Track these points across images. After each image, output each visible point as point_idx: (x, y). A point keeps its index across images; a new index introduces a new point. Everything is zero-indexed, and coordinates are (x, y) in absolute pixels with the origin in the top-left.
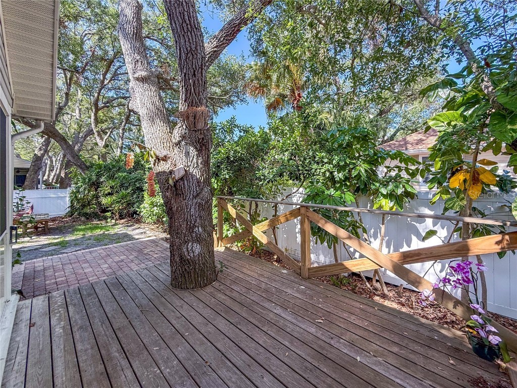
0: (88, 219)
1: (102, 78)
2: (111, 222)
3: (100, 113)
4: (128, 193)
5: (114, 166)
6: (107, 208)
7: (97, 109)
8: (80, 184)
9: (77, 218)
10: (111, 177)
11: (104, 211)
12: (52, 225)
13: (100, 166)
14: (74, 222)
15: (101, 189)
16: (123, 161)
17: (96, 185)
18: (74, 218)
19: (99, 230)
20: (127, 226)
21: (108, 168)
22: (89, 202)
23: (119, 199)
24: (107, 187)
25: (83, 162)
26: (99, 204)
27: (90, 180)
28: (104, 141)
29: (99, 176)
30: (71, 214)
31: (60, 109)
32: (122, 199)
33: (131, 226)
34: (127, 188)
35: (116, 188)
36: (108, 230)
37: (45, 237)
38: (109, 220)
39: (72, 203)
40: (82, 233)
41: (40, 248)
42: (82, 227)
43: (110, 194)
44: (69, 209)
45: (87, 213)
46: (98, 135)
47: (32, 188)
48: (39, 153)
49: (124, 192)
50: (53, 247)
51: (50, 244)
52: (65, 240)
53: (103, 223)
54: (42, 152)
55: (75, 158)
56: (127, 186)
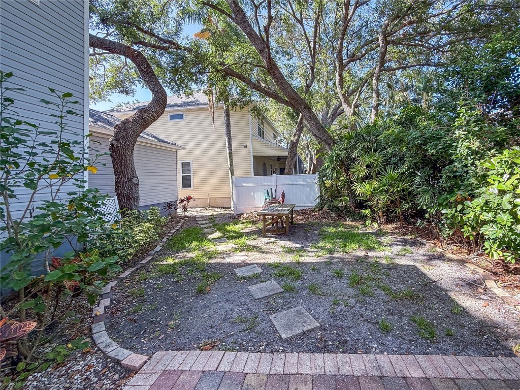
0: (340, 215)
2: (372, 227)
4: (403, 174)
6: (365, 201)
7: (342, 68)
8: (326, 164)
9: (327, 213)
10: (368, 150)
11: (361, 205)
12: (301, 220)
13: (349, 137)
14: (323, 218)
17: (346, 164)
18: (324, 212)
19: (357, 246)
20: (404, 242)
23: (384, 185)
24: (362, 166)
25: (329, 135)
26: (352, 194)
27: (338, 157)
28: (353, 107)
30: (320, 207)
32: (390, 185)
34: (397, 166)
35: (376, 167)
36: (373, 249)
37: (283, 243)
38: (368, 222)
39: (321, 193)
40: (329, 246)
41: (257, 276)
42: (331, 230)
43: (367, 178)
44: (318, 201)
45: (338, 208)
46: (345, 102)
47: (291, 174)
48: (293, 139)
49: (392, 173)
50: (273, 285)
51: (276, 267)
52: (302, 259)
53: (360, 227)
54: (296, 138)
55: (321, 131)
56: (395, 164)
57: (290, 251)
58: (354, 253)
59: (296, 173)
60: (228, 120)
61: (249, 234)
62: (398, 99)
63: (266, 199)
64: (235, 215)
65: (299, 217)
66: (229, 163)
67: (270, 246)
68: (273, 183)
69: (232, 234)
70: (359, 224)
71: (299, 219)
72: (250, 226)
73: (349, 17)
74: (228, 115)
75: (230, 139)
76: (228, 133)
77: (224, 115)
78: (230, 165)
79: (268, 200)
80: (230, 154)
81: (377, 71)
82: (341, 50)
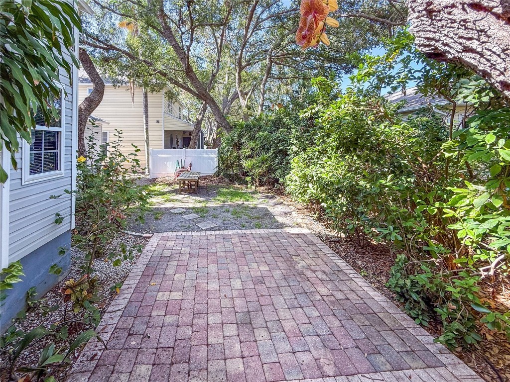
0: (231, 181)
1: (245, 33)
2: (251, 188)
3: (243, 73)
4: (269, 157)
5: (254, 126)
6: (248, 172)
7: (241, 70)
8: (224, 145)
9: (222, 179)
10: (252, 138)
11: (245, 174)
12: (204, 183)
13: (241, 126)
14: (220, 182)
15: (242, 151)
16: (264, 119)
17: (238, 146)
18: (220, 178)
19: (239, 199)
20: (267, 197)
21: (249, 128)
22: (232, 164)
23: (259, 163)
24: (247, 148)
25: (227, 122)
26: (240, 166)
27: (232, 140)
28: (247, 100)
29: (241, 136)
30: (217, 174)
31: (214, 76)
32: (263, 163)
33: (271, 198)
34: (268, 151)
35: (256, 150)
36: (248, 200)
37: (194, 198)
38: (249, 186)
39: (219, 164)
40: (222, 199)
41: (184, 212)
42: (225, 190)
43: (250, 157)
44: (217, 169)
45: (230, 175)
46: (241, 95)
47: (194, 148)
48: (199, 118)
49: (264, 155)
50: (194, 215)
51: (193, 209)
52: (207, 205)
53: (244, 188)
54: (201, 117)
55: (222, 118)
56: (267, 149)
57: (200, 202)
58: (237, 202)
59: (199, 148)
60: (146, 101)
61: (170, 192)
62: (282, 91)
63: (177, 167)
64: (151, 179)
65: (202, 182)
66: (145, 137)
67: (186, 199)
68: (183, 155)
69: (156, 192)
70: (243, 187)
71: (202, 183)
72: (167, 187)
73: (248, 37)
74: (146, 97)
75: (147, 117)
76: (146, 112)
77: (143, 96)
78: (147, 138)
79: (178, 169)
80: (147, 129)
81: (264, 78)
82: (240, 58)
